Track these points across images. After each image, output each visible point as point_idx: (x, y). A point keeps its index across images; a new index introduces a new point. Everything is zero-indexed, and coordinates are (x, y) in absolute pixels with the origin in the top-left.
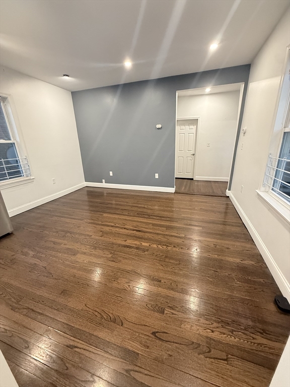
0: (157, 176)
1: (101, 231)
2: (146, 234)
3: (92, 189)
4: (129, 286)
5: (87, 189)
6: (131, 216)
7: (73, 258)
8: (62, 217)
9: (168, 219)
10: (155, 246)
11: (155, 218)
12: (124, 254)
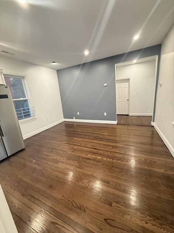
0: (105, 114)
1: (72, 149)
2: (100, 151)
3: (67, 123)
4: (89, 185)
5: (65, 123)
6: (90, 139)
7: (56, 165)
8: (51, 140)
9: (113, 141)
10: (105, 159)
11: (105, 140)
12: (86, 164)
